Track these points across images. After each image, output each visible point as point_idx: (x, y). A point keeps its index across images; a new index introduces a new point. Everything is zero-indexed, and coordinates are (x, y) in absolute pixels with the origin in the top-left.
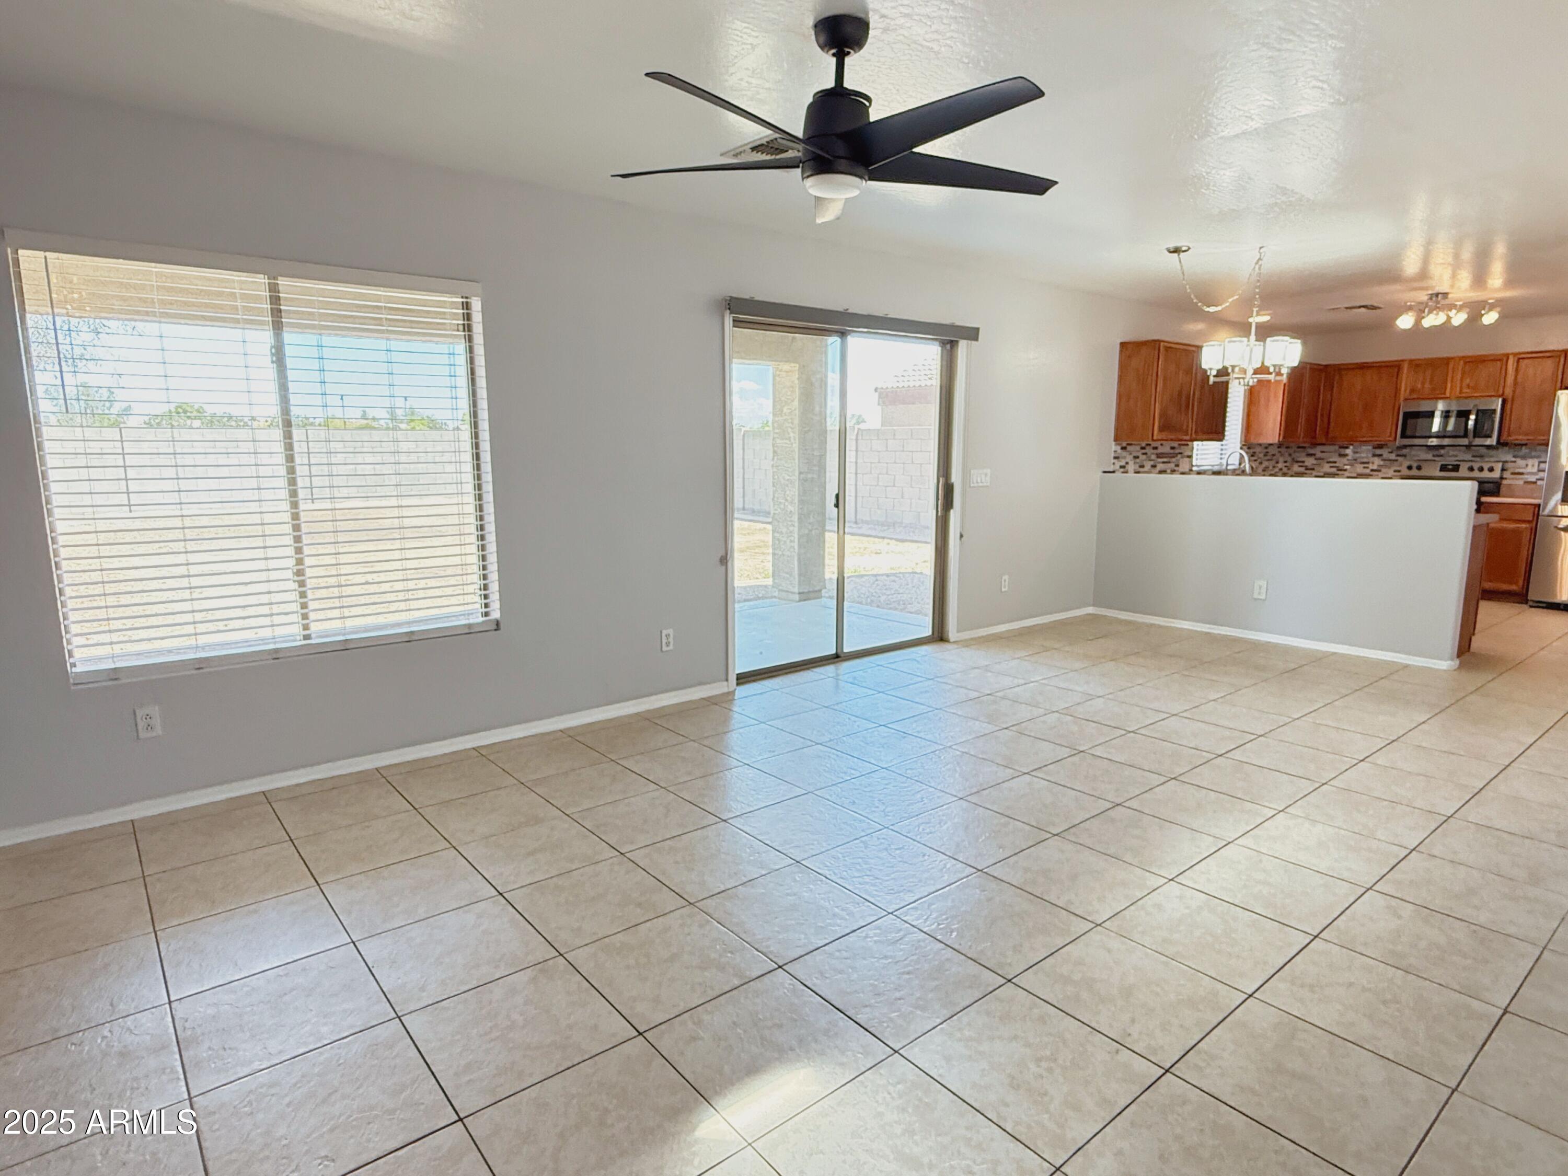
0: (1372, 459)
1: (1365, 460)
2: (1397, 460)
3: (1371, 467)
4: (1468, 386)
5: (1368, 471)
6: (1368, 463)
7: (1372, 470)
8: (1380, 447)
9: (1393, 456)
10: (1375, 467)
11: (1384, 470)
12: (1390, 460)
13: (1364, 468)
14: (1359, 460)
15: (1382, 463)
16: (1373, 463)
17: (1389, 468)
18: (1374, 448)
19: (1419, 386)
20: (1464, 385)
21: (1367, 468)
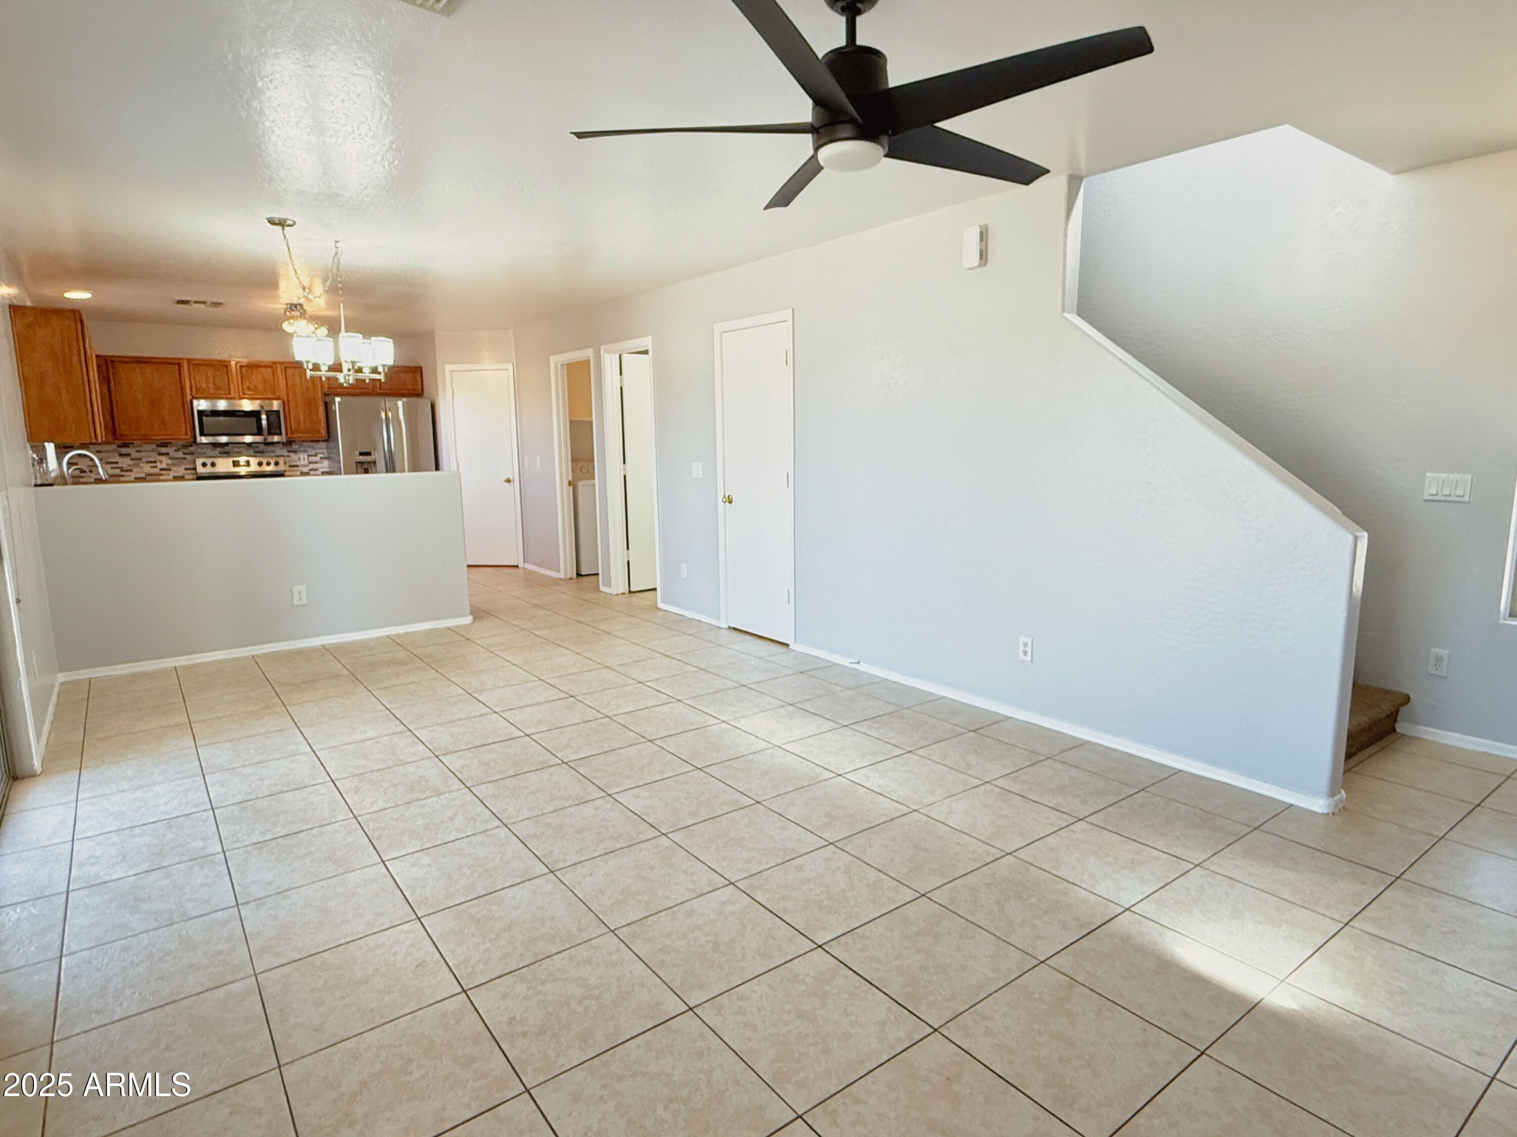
0: (159, 458)
1: (153, 459)
2: (185, 459)
3: (159, 466)
4: (249, 389)
5: (156, 471)
6: (155, 462)
7: (161, 470)
8: (165, 445)
9: (180, 454)
10: (164, 466)
11: (174, 469)
12: (179, 459)
13: (152, 467)
14: (144, 460)
15: (170, 462)
16: (161, 462)
17: (180, 466)
18: (158, 446)
19: (204, 385)
20: (245, 387)
21: (156, 467)
